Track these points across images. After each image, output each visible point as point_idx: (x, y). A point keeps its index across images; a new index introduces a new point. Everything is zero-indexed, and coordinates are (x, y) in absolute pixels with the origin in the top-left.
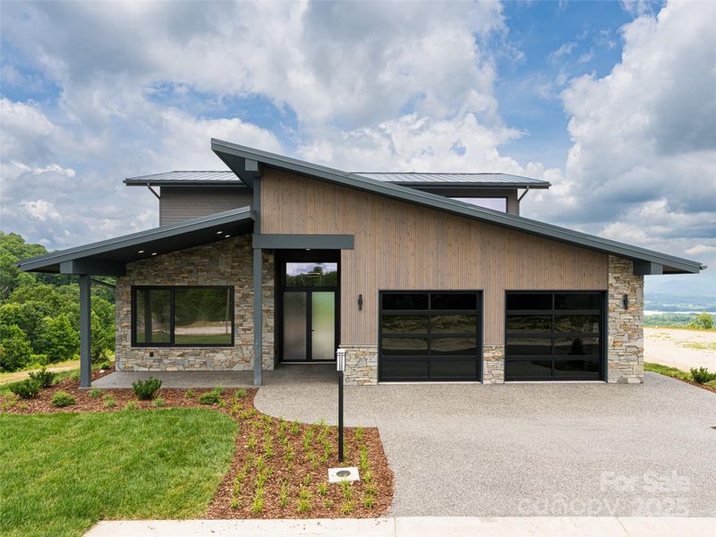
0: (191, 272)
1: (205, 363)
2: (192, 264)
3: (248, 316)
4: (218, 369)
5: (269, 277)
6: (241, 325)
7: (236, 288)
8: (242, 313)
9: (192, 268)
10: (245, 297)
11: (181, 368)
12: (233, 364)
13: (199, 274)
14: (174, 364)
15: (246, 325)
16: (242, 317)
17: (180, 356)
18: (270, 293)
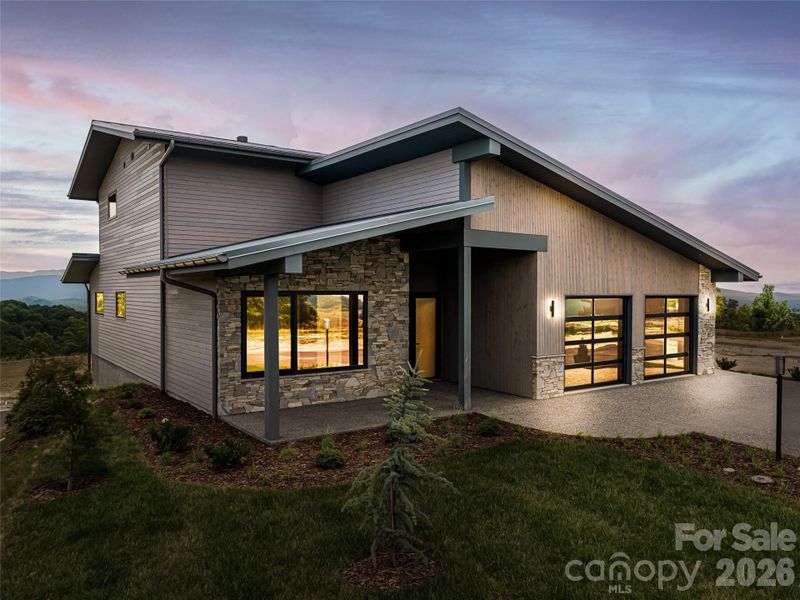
0: (319, 272)
1: (335, 392)
2: (320, 262)
3: (382, 328)
4: (351, 399)
5: (404, 280)
6: (375, 340)
7: (370, 293)
8: (376, 325)
9: (319, 267)
10: (379, 305)
11: (307, 402)
12: (366, 390)
13: (329, 275)
14: (297, 397)
15: (380, 341)
16: (376, 330)
17: (305, 386)
18: (405, 300)
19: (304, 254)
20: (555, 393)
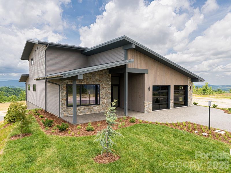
0: (87, 79)
1: (91, 111)
2: (88, 76)
3: (104, 94)
4: (96, 112)
5: (110, 81)
6: (102, 97)
7: (101, 85)
8: (102, 93)
9: (87, 78)
10: (103, 88)
11: (84, 114)
12: (100, 110)
13: (90, 80)
14: (81, 112)
15: (103, 97)
16: (102, 94)
17: (84, 109)
18: (110, 86)
19: (83, 74)
20: (150, 111)
